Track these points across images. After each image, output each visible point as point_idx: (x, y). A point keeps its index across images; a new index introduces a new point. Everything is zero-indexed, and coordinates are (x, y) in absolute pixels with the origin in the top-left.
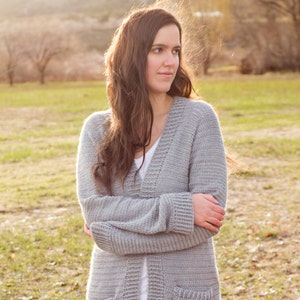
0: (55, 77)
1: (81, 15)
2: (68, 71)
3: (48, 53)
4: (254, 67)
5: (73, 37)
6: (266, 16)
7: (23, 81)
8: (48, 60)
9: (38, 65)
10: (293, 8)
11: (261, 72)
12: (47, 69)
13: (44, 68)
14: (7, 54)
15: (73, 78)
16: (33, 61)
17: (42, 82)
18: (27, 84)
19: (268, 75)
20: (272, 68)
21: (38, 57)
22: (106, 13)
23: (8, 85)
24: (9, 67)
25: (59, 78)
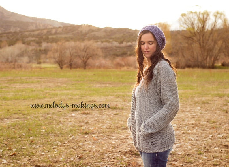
0: (91, 67)
1: (111, 40)
2: (97, 64)
3: (88, 56)
4: (181, 65)
5: (99, 50)
6: (188, 43)
7: (77, 68)
8: (88, 59)
9: (83, 61)
10: (199, 40)
11: (184, 68)
12: (87, 63)
13: (86, 62)
14: (70, 56)
15: (99, 67)
16: (81, 59)
17: (85, 69)
18: (78, 69)
19: (187, 69)
20: (189, 66)
21: (83, 57)
22: (122, 40)
23: (69, 69)
24: (70, 62)
25: (93, 67)
